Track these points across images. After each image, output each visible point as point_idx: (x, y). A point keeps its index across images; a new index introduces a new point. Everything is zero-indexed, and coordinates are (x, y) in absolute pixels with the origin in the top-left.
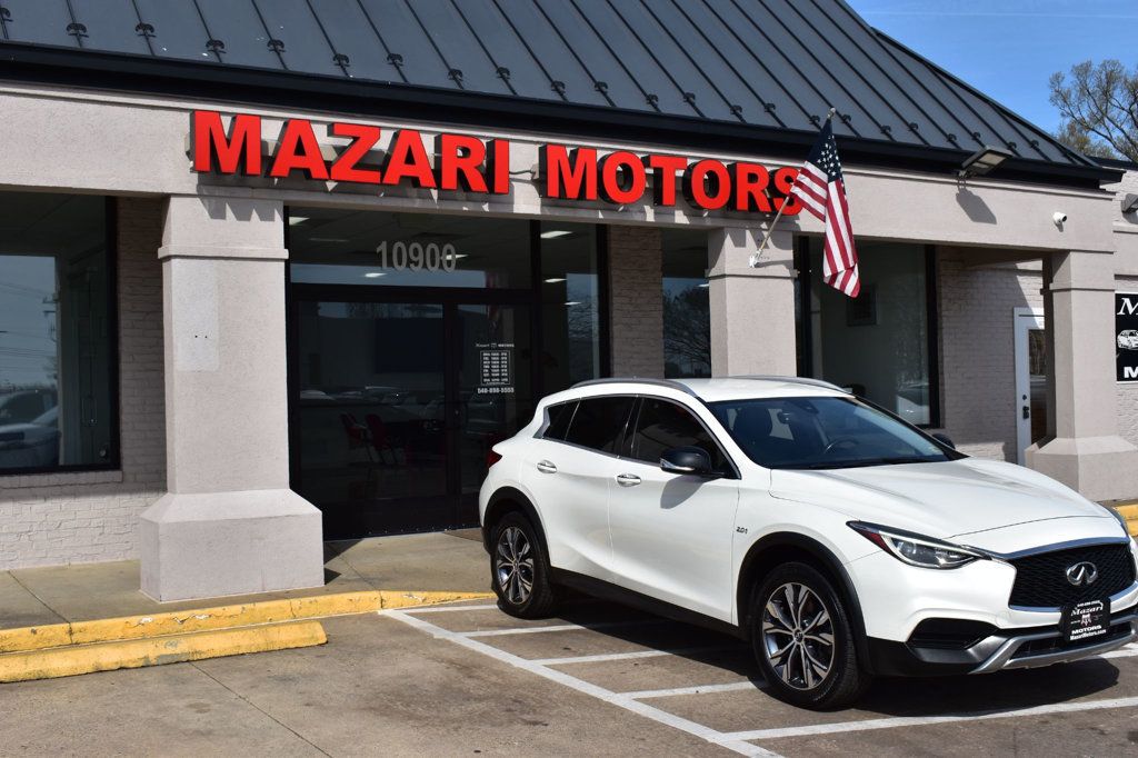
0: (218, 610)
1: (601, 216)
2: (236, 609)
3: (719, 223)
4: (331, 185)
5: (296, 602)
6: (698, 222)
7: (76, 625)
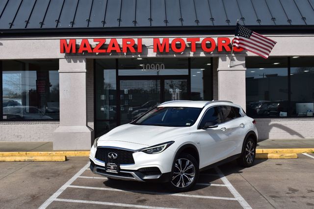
0: (58, 152)
1: (175, 56)
2: (62, 152)
3: (217, 55)
4: (97, 54)
5: (76, 152)
6: (209, 56)
7: (28, 153)
